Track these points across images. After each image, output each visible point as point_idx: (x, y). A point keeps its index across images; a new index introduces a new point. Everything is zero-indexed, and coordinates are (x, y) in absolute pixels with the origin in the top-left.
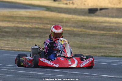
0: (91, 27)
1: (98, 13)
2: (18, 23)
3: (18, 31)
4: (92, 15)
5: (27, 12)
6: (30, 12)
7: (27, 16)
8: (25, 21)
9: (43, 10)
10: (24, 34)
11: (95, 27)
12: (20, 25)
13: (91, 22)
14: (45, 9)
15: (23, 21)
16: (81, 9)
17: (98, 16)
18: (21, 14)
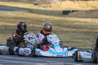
0: (64, 25)
1: (70, 14)
2: (6, 23)
3: (6, 29)
4: (66, 16)
5: (13, 13)
6: (16, 14)
7: (13, 17)
8: (12, 20)
9: (26, 12)
10: (11, 31)
11: (68, 26)
12: (8, 24)
13: (65, 22)
14: (28, 11)
15: (10, 20)
16: (57, 11)
17: (70, 17)
18: (8, 15)
